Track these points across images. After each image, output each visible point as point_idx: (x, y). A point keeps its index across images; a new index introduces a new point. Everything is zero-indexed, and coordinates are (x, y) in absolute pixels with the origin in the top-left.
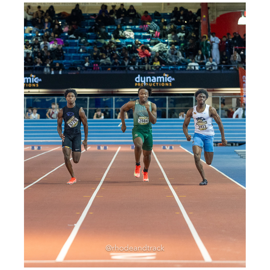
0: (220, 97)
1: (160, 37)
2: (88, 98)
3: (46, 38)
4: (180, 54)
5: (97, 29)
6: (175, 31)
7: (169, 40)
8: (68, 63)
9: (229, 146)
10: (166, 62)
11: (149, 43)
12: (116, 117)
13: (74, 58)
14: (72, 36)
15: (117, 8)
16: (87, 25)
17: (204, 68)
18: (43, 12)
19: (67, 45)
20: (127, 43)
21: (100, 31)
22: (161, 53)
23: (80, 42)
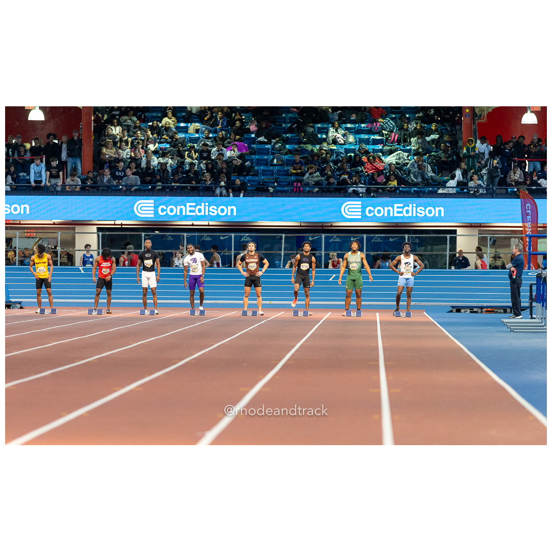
0: (489, 236)
1: (399, 142)
2: (284, 236)
3: (221, 142)
4: (430, 169)
5: (300, 129)
6: (421, 133)
7: (413, 147)
8: (255, 181)
9: (500, 313)
10: (407, 181)
11: (381, 151)
12: (326, 266)
13: (264, 173)
14: (262, 139)
16: (285, 123)
17: (465, 190)
19: (254, 153)
20: (347, 151)
21: (305, 132)
22: (400, 166)
23: (273, 148)
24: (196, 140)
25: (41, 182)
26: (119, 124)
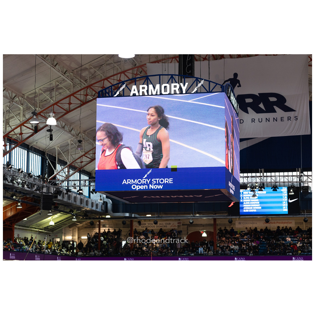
1: (302, 240)
3: (251, 241)
4: (310, 248)
6: (308, 238)
14: (264, 240)
15: (284, 228)
18: (252, 230)
19: (262, 244)
20: (287, 243)
23: (267, 243)
24: (245, 241)
25: (202, 253)
26: (224, 237)
